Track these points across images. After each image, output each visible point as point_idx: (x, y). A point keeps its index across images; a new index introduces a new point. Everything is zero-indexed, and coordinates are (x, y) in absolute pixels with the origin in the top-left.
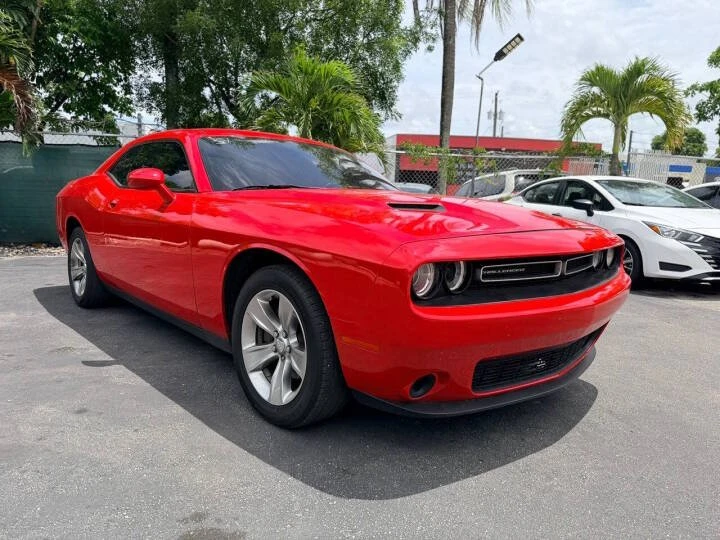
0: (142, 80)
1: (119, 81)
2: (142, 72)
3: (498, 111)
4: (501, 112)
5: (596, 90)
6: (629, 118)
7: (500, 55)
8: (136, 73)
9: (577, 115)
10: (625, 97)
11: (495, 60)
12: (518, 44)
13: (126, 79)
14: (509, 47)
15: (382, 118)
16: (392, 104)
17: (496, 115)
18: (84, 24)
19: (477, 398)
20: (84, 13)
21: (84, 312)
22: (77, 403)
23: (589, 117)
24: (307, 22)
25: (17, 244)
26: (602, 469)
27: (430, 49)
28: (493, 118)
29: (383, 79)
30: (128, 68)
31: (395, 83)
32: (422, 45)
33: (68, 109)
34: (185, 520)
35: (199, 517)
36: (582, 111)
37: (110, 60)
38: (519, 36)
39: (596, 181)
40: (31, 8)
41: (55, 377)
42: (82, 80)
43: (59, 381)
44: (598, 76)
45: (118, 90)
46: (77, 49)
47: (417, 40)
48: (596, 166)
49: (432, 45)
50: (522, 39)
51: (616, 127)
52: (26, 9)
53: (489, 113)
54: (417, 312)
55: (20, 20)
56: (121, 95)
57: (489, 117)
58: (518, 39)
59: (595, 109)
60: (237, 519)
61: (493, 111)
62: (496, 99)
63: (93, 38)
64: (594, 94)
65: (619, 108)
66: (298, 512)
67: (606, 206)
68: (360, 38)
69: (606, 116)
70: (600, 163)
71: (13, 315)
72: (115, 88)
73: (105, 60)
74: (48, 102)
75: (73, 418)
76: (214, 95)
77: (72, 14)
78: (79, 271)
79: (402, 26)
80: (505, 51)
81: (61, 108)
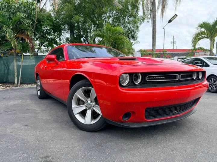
0: (64, 37)
1: (58, 37)
2: (64, 35)
3: (174, 41)
4: (175, 42)
5: (203, 30)
6: (215, 38)
7: (170, 21)
8: (62, 35)
9: (197, 38)
10: (213, 31)
11: (169, 23)
12: (176, 17)
13: (60, 37)
14: (173, 18)
15: (133, 44)
16: (136, 39)
17: (173, 43)
18: (48, 22)
19: (148, 122)
20: (48, 19)
21: (40, 100)
22: (26, 123)
23: (201, 38)
24: (110, 16)
25: (30, 84)
26: (194, 148)
27: (148, 22)
28: (172, 43)
29: (133, 32)
30: (60, 34)
31: (137, 33)
32: (146, 21)
33: (44, 46)
34: (42, 158)
35: (47, 157)
36: (198, 37)
37: (56, 32)
38: (176, 15)
39: (204, 58)
40: (34, 19)
41: (23, 116)
42: (48, 38)
43: (24, 117)
44: (204, 25)
45: (58, 40)
46: (47, 30)
47: (144, 19)
48: (205, 54)
49: (149, 20)
50: (177, 16)
51: (211, 41)
52: (32, 19)
53: (171, 42)
54: (120, 90)
55: (30, 22)
56: (59, 42)
57: (171, 43)
58: (175, 16)
59: (203, 36)
60: (59, 158)
61: (172, 41)
62: (173, 38)
63: (51, 26)
64: (202, 31)
65: (211, 35)
66: (79, 157)
67: (207, 65)
68: (126, 20)
69: (208, 38)
70: (206, 53)
71: (20, 101)
72: (57, 40)
73: (54, 32)
74: (39, 45)
75: (23, 127)
76: (84, 40)
77: (45, 20)
78: (39, 88)
79: (139, 16)
80: (171, 20)
81: (43, 46)
